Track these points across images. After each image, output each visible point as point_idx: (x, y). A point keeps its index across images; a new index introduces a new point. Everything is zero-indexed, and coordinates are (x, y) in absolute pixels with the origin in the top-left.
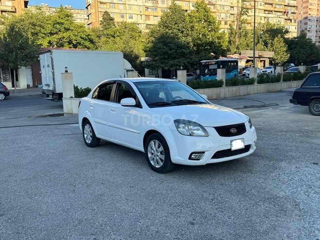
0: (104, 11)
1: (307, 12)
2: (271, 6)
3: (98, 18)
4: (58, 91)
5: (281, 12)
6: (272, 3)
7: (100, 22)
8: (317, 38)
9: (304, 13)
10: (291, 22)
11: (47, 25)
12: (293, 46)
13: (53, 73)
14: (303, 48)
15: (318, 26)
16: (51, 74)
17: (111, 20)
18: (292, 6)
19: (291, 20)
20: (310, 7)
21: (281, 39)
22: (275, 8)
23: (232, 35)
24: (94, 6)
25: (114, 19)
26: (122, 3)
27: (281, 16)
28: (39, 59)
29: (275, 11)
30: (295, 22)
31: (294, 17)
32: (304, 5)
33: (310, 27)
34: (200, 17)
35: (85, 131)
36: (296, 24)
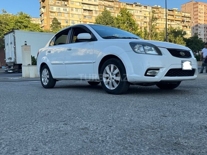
0: (54, 18)
1: (197, 22)
2: (172, 17)
3: (49, 22)
4: (18, 62)
5: (180, 21)
6: (173, 14)
7: (50, 26)
8: (205, 39)
9: (195, 22)
10: (187, 28)
11: (10, 23)
12: (189, 43)
13: (15, 48)
14: (197, 45)
15: (205, 31)
16: (13, 49)
17: (58, 24)
18: (187, 17)
19: (187, 27)
20: (199, 18)
21: (181, 38)
22: (176, 18)
23: (146, 36)
24: (46, 14)
25: (61, 23)
26: (66, 12)
27: (180, 24)
28: (4, 39)
29: (175, 20)
30: (190, 28)
31: (189, 24)
32: (195, 17)
33: (200, 32)
34: (124, 20)
35: (42, 76)
36: (191, 29)
